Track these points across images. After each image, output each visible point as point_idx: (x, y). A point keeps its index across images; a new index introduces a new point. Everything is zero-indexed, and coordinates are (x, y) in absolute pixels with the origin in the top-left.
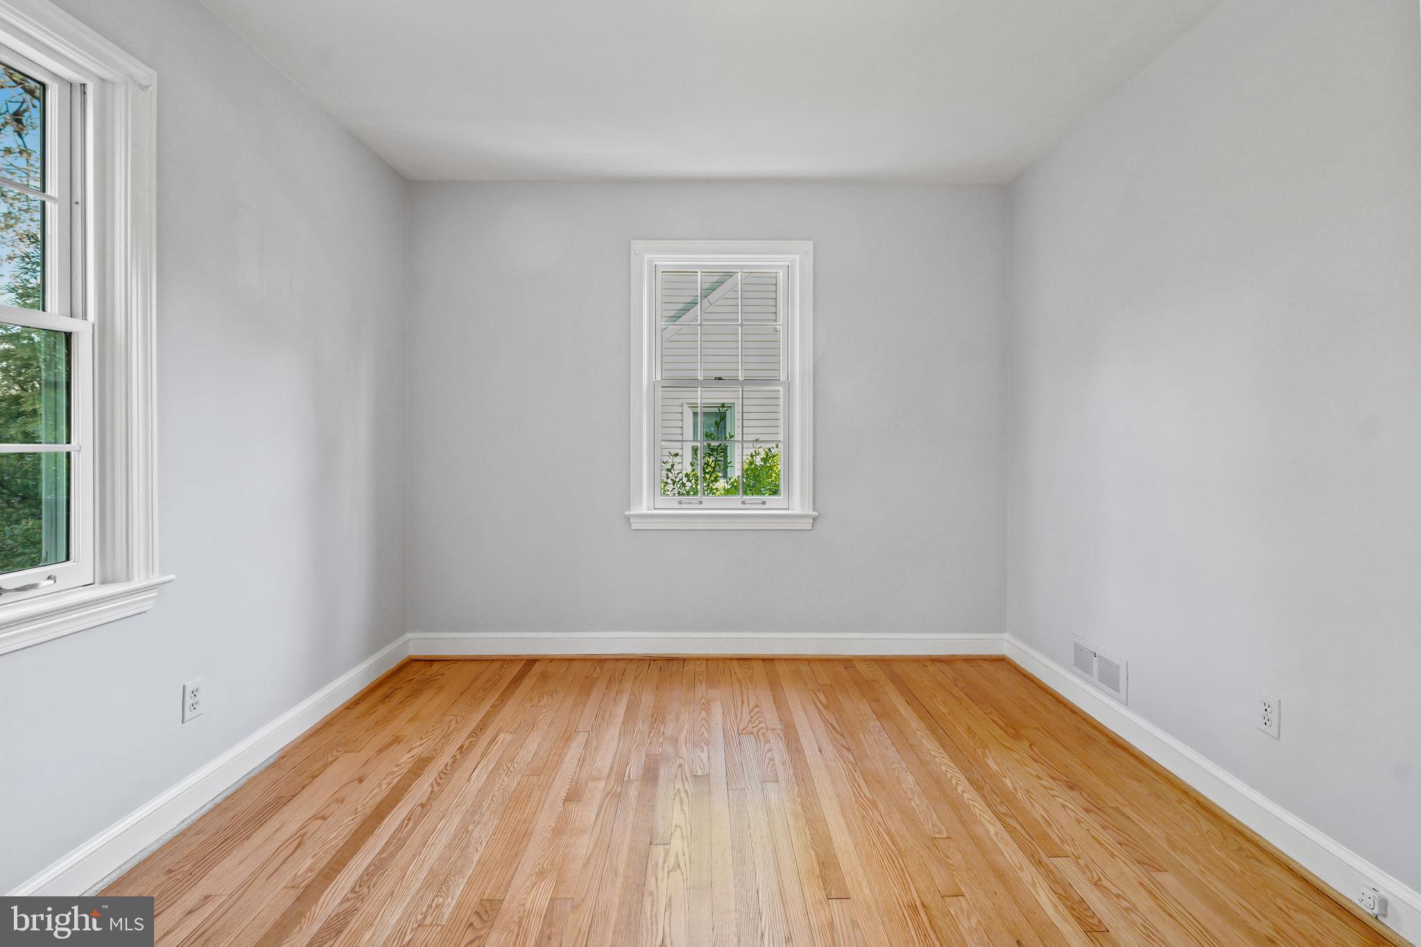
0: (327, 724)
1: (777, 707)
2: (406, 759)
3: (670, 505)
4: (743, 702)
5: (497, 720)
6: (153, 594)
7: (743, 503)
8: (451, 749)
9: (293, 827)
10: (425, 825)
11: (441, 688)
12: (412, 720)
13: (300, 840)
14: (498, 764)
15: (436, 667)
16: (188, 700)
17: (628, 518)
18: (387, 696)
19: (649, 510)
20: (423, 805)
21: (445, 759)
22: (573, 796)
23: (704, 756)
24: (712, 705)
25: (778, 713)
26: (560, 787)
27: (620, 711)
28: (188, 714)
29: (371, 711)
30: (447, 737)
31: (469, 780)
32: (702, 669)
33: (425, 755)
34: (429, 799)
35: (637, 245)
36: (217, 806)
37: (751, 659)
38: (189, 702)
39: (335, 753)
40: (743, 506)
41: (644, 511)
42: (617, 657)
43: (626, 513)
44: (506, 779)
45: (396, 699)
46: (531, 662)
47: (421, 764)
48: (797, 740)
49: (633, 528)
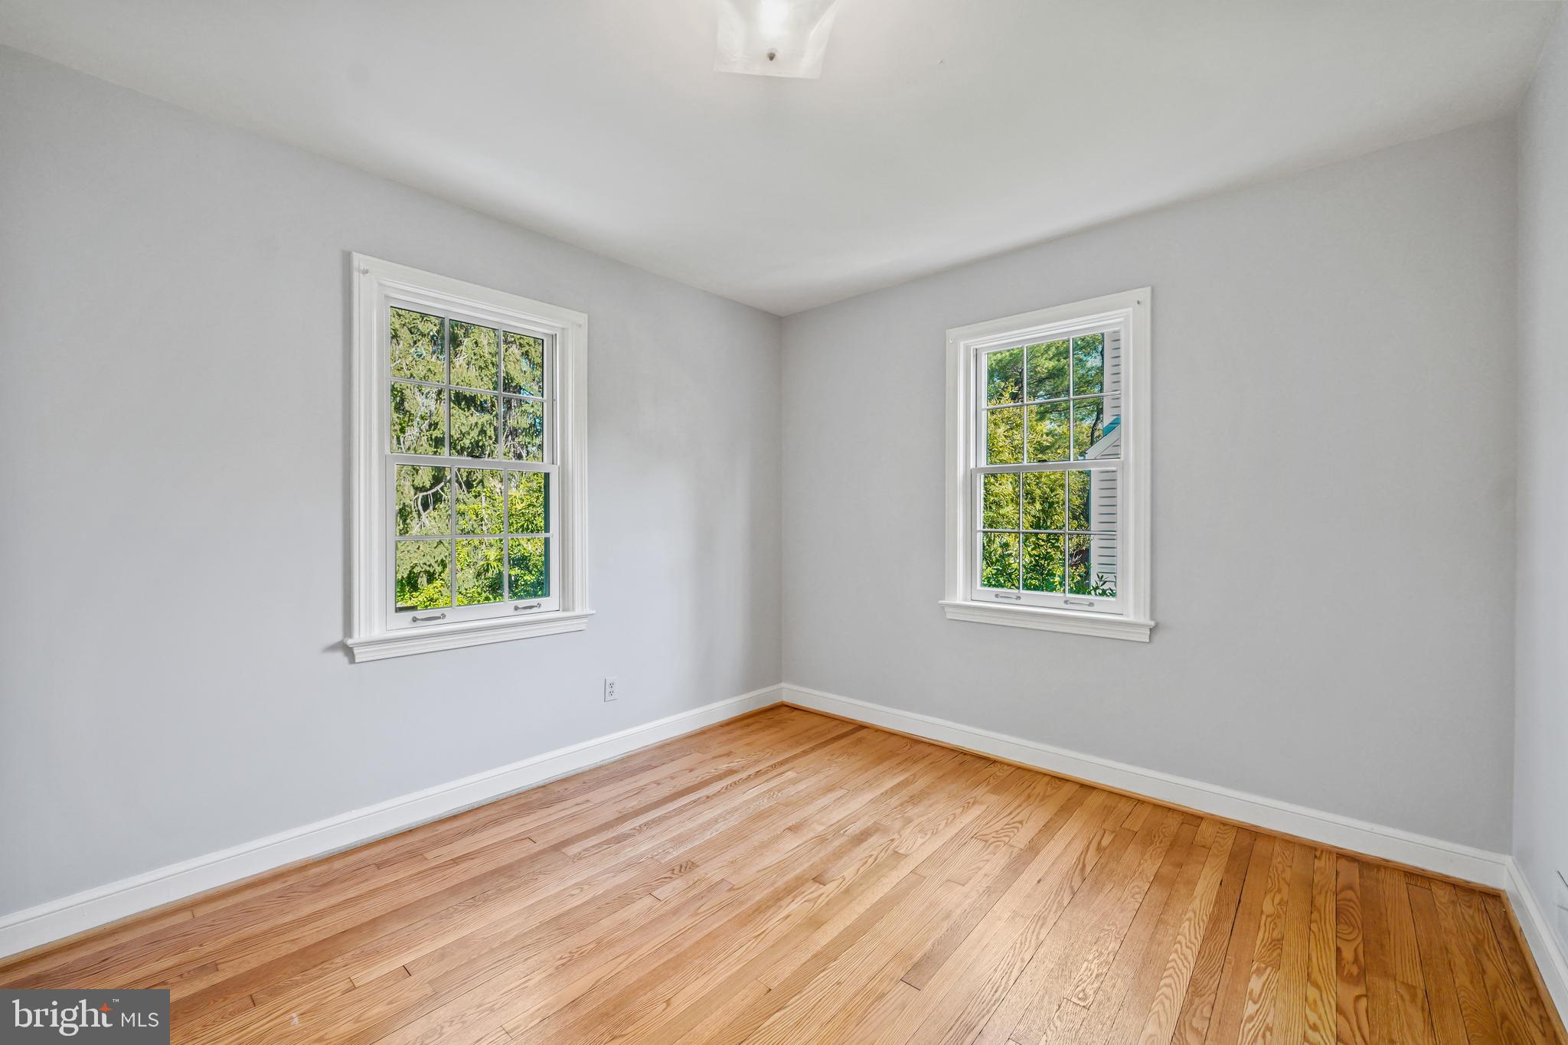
0: (703, 732)
1: (1040, 831)
2: (723, 766)
3: (988, 598)
4: (1011, 813)
5: (795, 762)
6: (585, 620)
7: (1066, 602)
8: (752, 771)
9: (641, 783)
10: (697, 809)
11: (783, 729)
12: (748, 744)
13: (641, 790)
14: (770, 790)
15: (796, 713)
16: (609, 688)
17: (943, 607)
18: (748, 725)
19: (966, 600)
20: (708, 797)
21: (744, 775)
22: (793, 829)
23: (920, 841)
24: (976, 806)
25: (1036, 835)
26: (792, 820)
27: (889, 783)
28: (608, 698)
29: (730, 732)
30: (757, 762)
31: (744, 793)
32: (1001, 774)
33: (734, 769)
34: (714, 795)
35: (952, 333)
36: (623, 759)
37: (1068, 780)
38: (608, 690)
39: (692, 751)
40: (1066, 606)
41: (959, 601)
42: (932, 742)
43: (940, 602)
44: (766, 800)
45: (752, 728)
46: (862, 727)
47: (731, 772)
48: (1026, 864)
49: (949, 616)
